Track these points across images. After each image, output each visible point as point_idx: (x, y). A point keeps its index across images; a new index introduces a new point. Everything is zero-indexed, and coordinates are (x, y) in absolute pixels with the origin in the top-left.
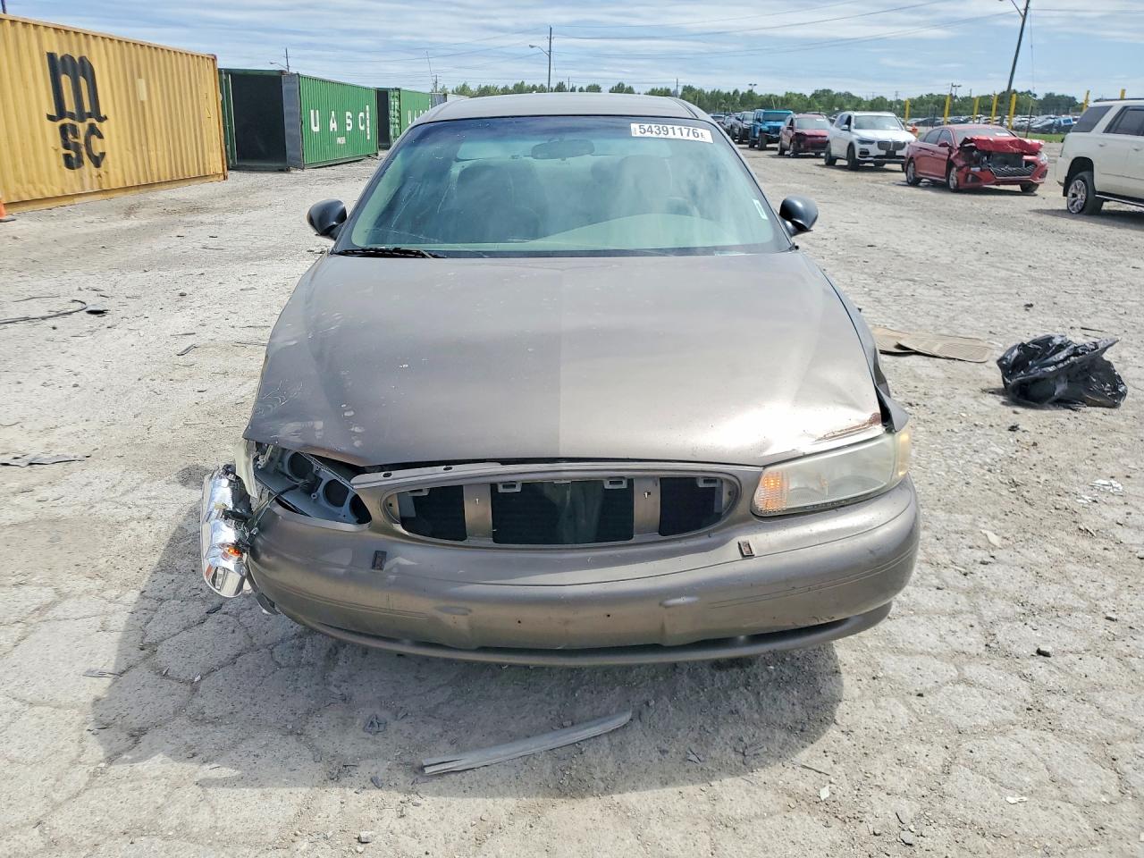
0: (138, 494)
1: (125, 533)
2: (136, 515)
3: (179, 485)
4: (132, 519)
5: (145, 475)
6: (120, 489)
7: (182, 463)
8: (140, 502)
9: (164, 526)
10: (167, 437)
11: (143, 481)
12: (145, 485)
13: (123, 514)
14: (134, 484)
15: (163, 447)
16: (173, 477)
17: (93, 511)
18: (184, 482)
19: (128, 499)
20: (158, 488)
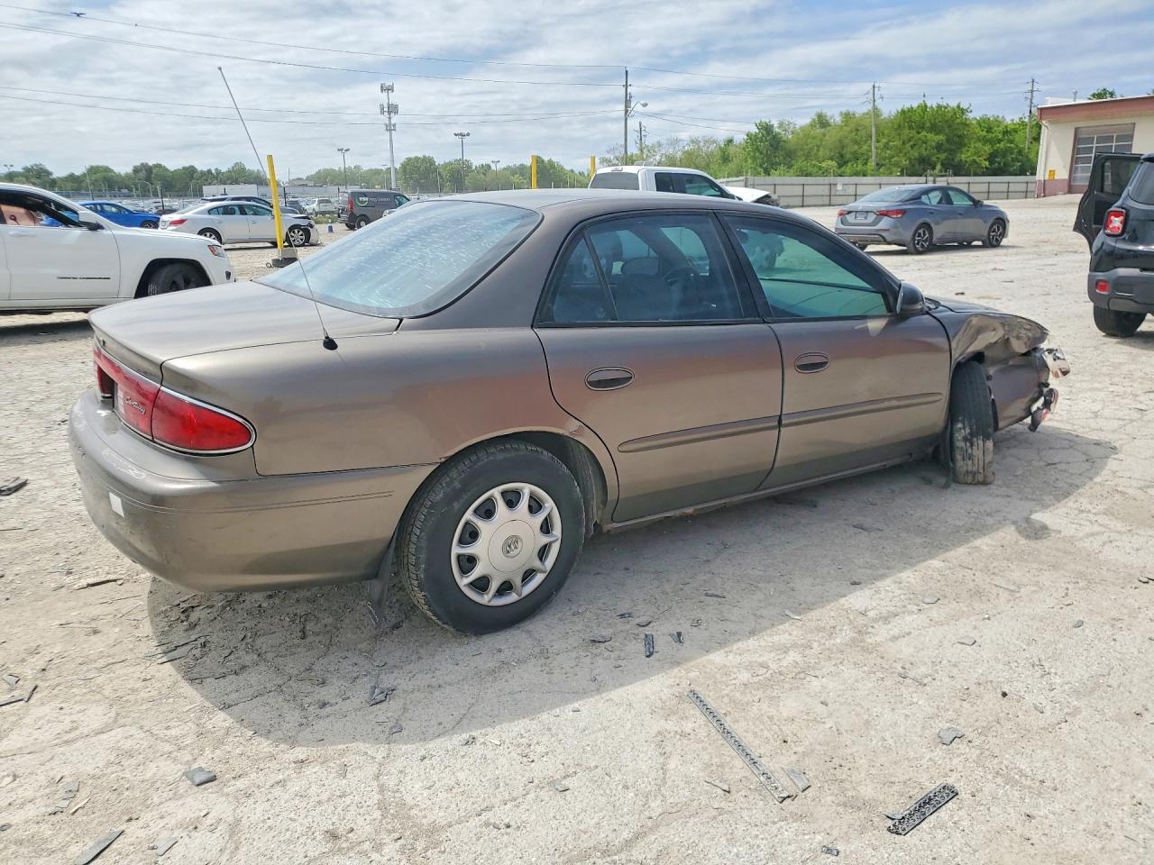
0: (1088, 529)
1: (1101, 508)
2: (1091, 516)
3: (1050, 527)
4: (1095, 514)
5: (1079, 545)
6: (1105, 537)
7: (1039, 545)
8: (1088, 523)
9: (1071, 504)
10: (1046, 578)
11: (1081, 539)
12: (1081, 535)
13: (1103, 519)
14: (1091, 539)
15: (1054, 567)
16: (1053, 534)
17: (1129, 528)
18: (1044, 528)
19: (1096, 528)
20: (1069, 531)
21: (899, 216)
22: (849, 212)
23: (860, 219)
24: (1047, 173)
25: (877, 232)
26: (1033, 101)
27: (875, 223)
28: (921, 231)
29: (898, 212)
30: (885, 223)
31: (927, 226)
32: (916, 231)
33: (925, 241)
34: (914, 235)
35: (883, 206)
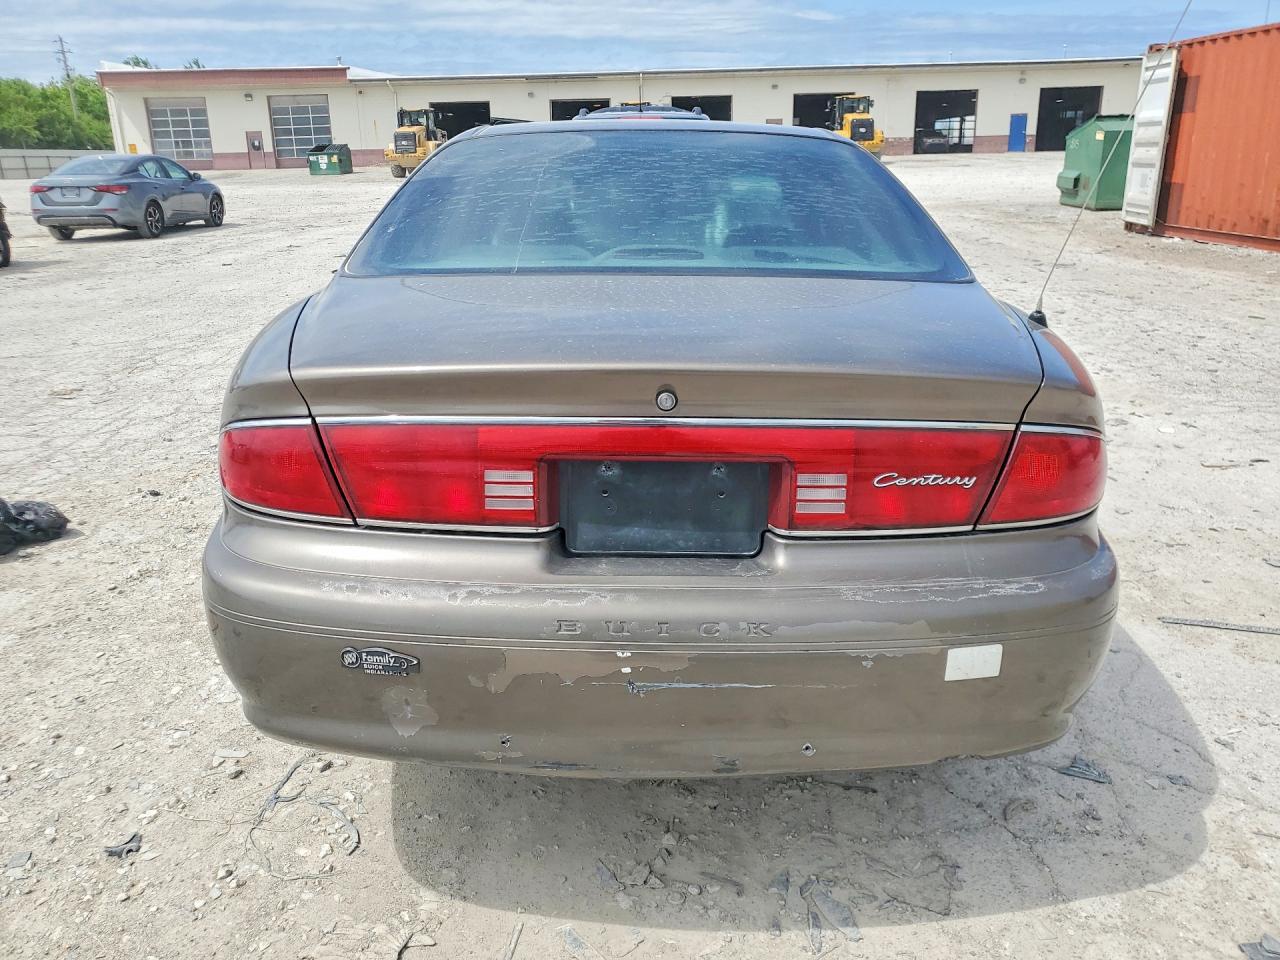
21: (124, 192)
22: (51, 188)
23: (71, 197)
24: (128, 148)
25: (101, 214)
26: (68, 63)
27: (95, 202)
28: (151, 210)
29: (121, 187)
30: (108, 201)
31: (154, 203)
32: (147, 209)
33: (157, 221)
34: (146, 216)
35: (99, 179)
